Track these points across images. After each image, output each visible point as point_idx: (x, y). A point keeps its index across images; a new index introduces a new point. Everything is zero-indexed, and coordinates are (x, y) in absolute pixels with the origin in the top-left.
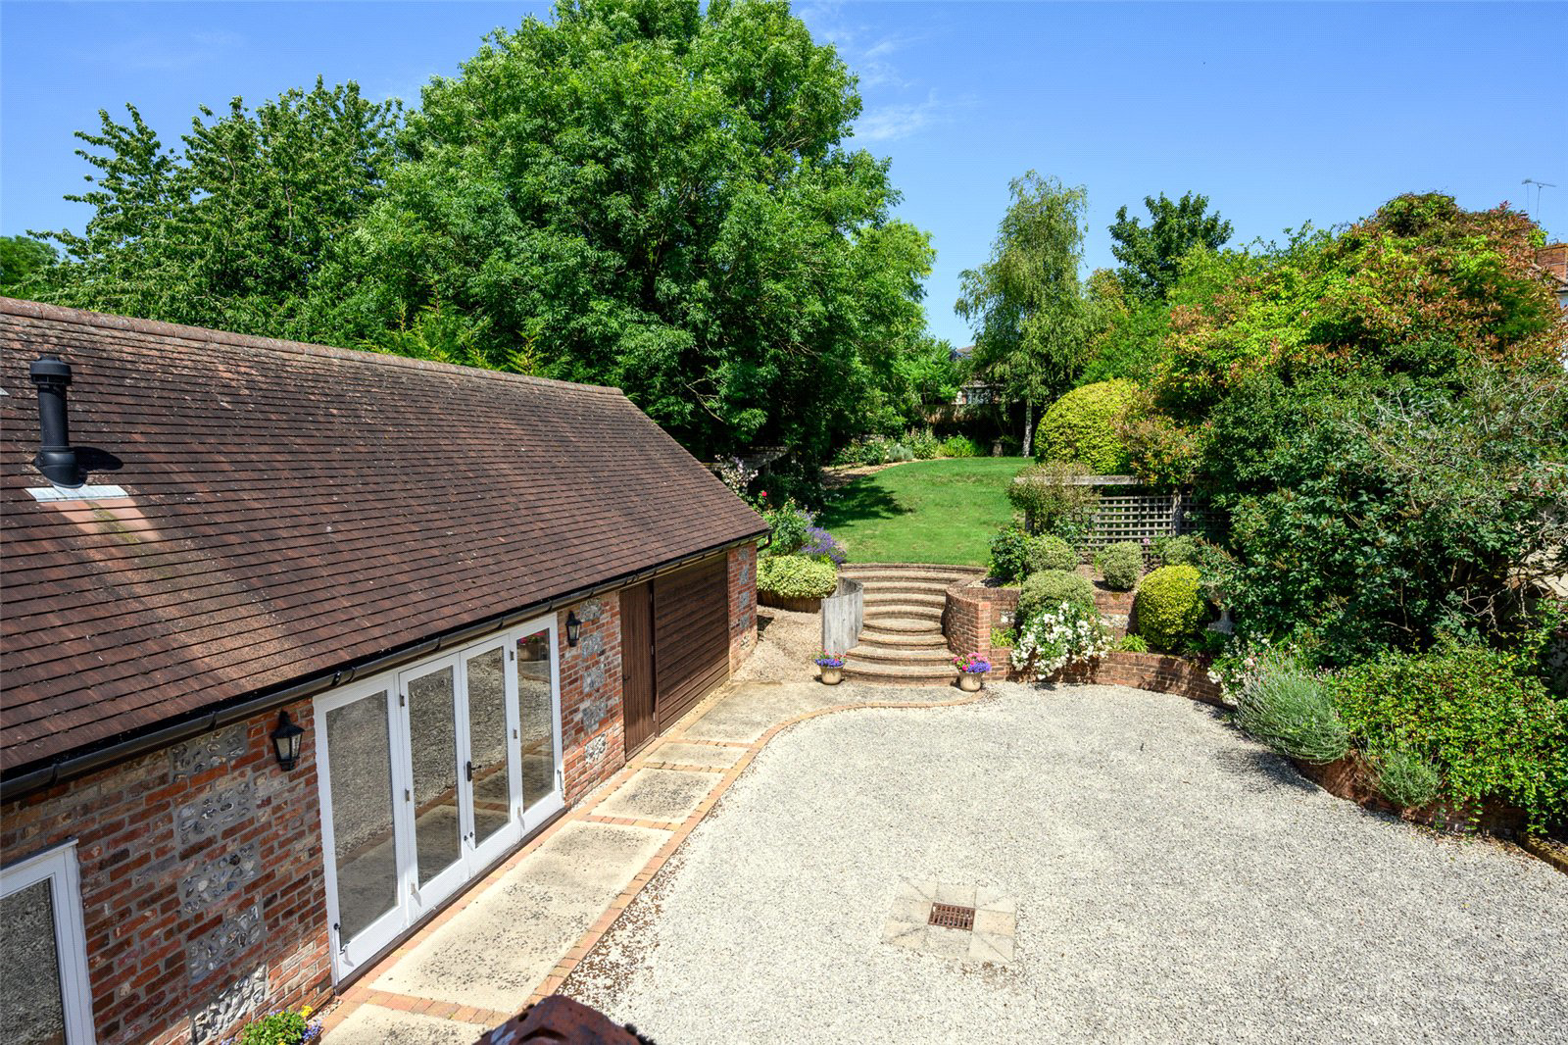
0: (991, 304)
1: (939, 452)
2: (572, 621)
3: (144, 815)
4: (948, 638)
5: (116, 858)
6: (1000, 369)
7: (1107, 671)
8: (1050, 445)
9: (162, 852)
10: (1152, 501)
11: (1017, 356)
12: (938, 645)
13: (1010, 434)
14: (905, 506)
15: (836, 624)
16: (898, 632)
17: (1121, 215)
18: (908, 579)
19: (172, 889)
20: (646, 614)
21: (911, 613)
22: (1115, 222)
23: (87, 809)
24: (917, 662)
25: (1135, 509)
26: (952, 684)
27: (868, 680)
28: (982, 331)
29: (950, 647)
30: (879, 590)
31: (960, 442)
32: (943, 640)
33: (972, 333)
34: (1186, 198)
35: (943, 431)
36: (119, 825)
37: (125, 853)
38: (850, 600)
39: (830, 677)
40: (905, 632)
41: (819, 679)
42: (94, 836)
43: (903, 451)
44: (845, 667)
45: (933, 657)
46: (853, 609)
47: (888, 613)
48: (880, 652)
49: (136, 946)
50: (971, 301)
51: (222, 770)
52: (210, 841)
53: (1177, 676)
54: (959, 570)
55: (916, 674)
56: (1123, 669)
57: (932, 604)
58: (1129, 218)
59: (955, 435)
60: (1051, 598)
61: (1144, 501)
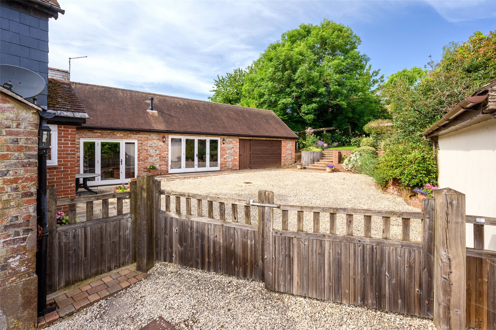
2: (224, 140)
3: (145, 140)
5: (141, 143)
9: (147, 145)
15: (305, 157)
19: (147, 150)
20: (249, 146)
23: (139, 137)
36: (142, 140)
37: (142, 143)
38: (311, 153)
42: (139, 140)
46: (312, 155)
49: (143, 154)
51: (155, 139)
52: (153, 147)
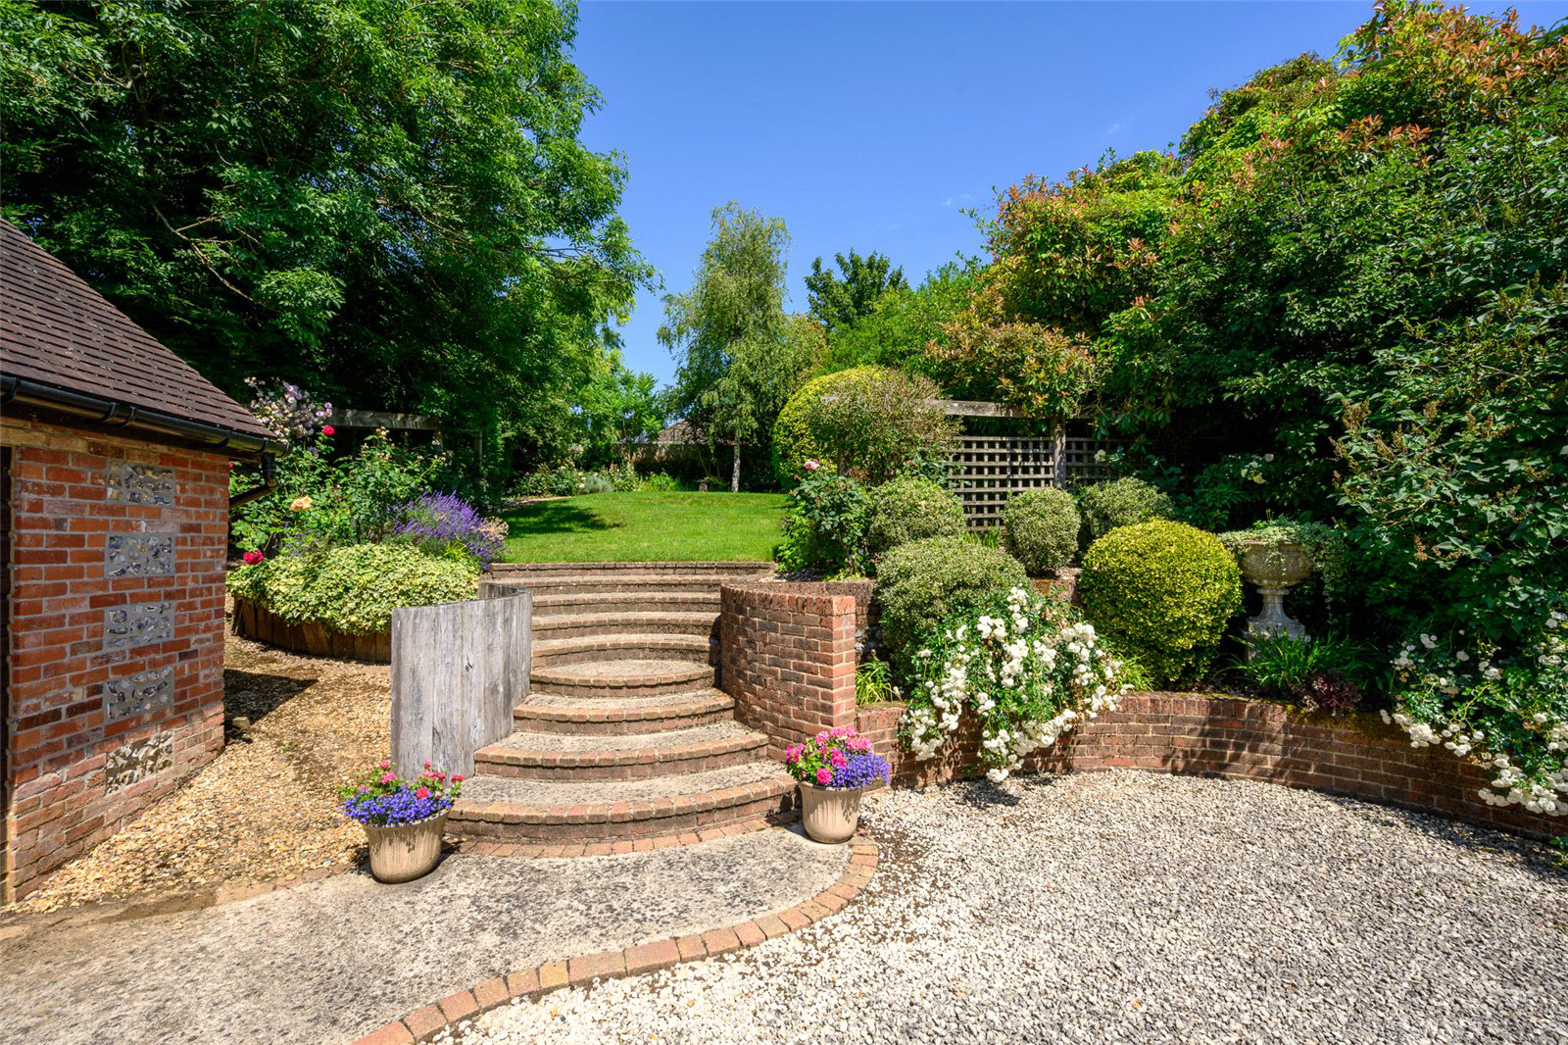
0: (694, 335)
1: (641, 487)
4: (736, 695)
6: (706, 397)
7: (1093, 741)
8: (796, 439)
10: (1025, 445)
11: (725, 383)
12: (713, 714)
13: (714, 474)
14: (608, 521)
15: (441, 676)
16: (616, 688)
17: (817, 266)
18: (627, 586)
21: (641, 647)
22: (811, 273)
24: (672, 763)
25: (1003, 457)
26: (773, 820)
27: (533, 840)
28: (685, 364)
29: (742, 715)
30: (569, 606)
31: (664, 479)
32: (725, 700)
33: (674, 366)
34: (872, 258)
35: (644, 469)
38: (490, 615)
39: (395, 858)
40: (632, 687)
41: (362, 861)
43: (600, 484)
44: (462, 806)
45: (710, 747)
46: (499, 640)
47: (588, 650)
48: (570, 746)
50: (674, 331)
53: (1253, 737)
54: (721, 569)
55: (678, 803)
56: (1126, 730)
57: (682, 627)
58: (823, 269)
59: (658, 473)
60: (963, 585)
61: (1014, 445)
